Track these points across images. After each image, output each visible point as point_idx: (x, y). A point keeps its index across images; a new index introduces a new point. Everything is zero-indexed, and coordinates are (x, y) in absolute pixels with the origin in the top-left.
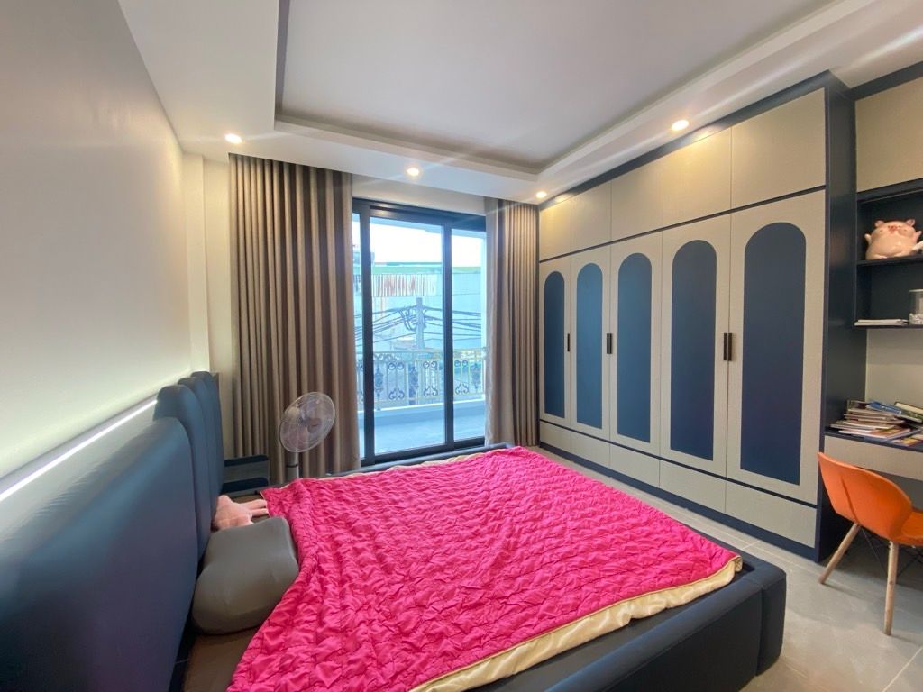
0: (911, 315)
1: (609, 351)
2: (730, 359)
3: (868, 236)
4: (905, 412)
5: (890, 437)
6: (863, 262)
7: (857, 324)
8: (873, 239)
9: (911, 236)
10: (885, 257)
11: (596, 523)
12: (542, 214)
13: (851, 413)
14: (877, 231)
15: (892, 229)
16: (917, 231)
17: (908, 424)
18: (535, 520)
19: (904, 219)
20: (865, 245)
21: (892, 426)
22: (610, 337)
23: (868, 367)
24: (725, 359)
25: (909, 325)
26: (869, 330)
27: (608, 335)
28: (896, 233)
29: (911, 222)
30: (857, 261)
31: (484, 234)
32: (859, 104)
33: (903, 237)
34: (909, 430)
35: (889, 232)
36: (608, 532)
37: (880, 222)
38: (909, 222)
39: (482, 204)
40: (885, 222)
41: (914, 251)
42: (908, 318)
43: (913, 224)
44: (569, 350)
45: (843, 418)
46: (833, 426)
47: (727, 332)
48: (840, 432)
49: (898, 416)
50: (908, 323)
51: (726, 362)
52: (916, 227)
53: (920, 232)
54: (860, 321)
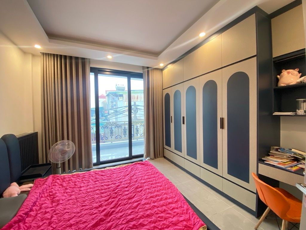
0: (297, 110)
1: (184, 123)
2: (223, 128)
3: (278, 76)
4: (295, 153)
5: (286, 166)
6: (277, 87)
7: (274, 114)
8: (281, 78)
9: (297, 75)
10: (286, 85)
11: (154, 201)
12: (163, 71)
13: (272, 153)
14: (282, 74)
15: (288, 73)
16: (299, 73)
17: (296, 159)
18: (130, 198)
19: (294, 69)
20: (277, 80)
21: (289, 160)
22: (183, 118)
23: (282, 132)
24: (221, 128)
25: (296, 115)
26: (281, 117)
27: (183, 117)
28: (290, 74)
29: (297, 70)
30: (274, 87)
31: (143, 79)
32: (273, 20)
33: (293, 76)
34: (296, 162)
35: (287, 74)
36: (156, 207)
37: (284, 70)
38: (296, 70)
39: (142, 69)
40: (286, 70)
41: (298, 82)
42: (296, 111)
43: (298, 70)
44: (172, 122)
45: (269, 155)
46: (263, 159)
47: (222, 117)
48: (265, 162)
49: (292, 155)
50: (296, 114)
51: (221, 129)
52: (299, 72)
53: (301, 74)
54: (275, 113)
